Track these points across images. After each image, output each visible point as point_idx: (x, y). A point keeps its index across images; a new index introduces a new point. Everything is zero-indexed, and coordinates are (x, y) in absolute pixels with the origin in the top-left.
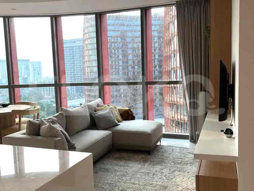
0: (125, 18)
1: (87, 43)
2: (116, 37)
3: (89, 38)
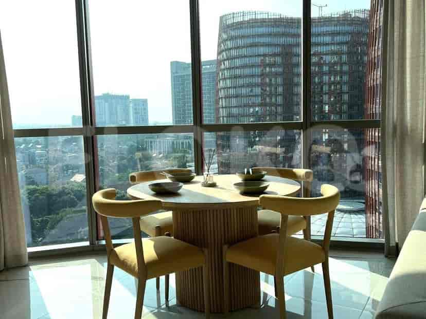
0: (290, 22)
1: (223, 67)
2: (275, 55)
3: (228, 59)
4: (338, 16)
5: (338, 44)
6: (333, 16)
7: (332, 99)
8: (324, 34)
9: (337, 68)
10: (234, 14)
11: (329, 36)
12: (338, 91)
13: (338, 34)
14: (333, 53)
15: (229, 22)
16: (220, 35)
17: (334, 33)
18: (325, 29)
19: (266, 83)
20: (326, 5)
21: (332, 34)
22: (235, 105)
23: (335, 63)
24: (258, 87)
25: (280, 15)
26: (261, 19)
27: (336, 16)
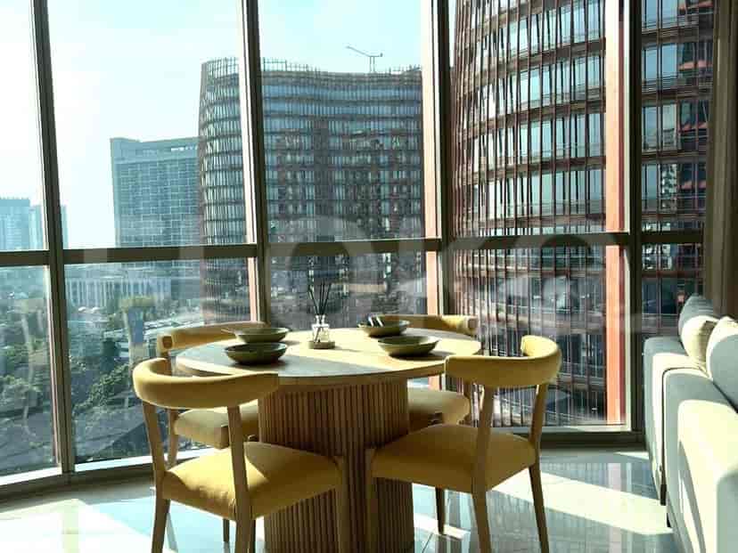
0: (324, 80)
1: (209, 150)
2: (299, 133)
3: (217, 137)
4: (400, 73)
5: (402, 119)
6: (392, 73)
7: (395, 209)
8: (380, 102)
9: (401, 159)
10: (226, 60)
11: (388, 105)
12: (404, 197)
13: (402, 102)
14: (394, 133)
15: (219, 73)
16: (203, 96)
17: (395, 101)
18: (380, 93)
19: (286, 180)
20: (381, 55)
21: (391, 101)
22: (234, 217)
23: (399, 150)
24: (273, 187)
25: (307, 67)
26: (273, 72)
27: (397, 73)
